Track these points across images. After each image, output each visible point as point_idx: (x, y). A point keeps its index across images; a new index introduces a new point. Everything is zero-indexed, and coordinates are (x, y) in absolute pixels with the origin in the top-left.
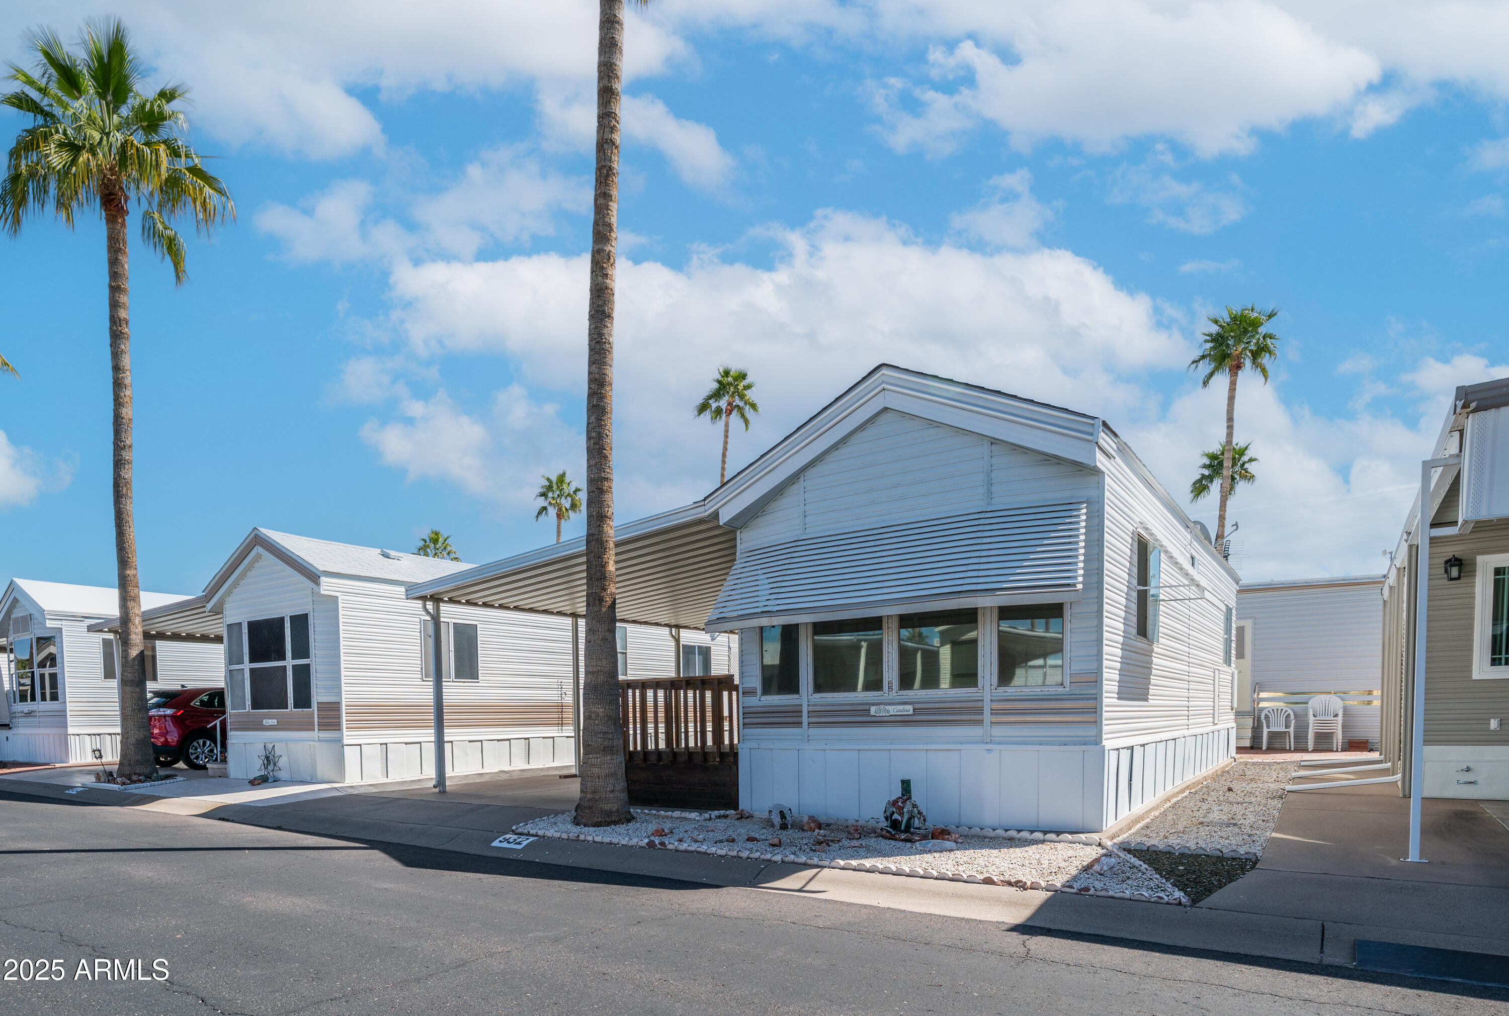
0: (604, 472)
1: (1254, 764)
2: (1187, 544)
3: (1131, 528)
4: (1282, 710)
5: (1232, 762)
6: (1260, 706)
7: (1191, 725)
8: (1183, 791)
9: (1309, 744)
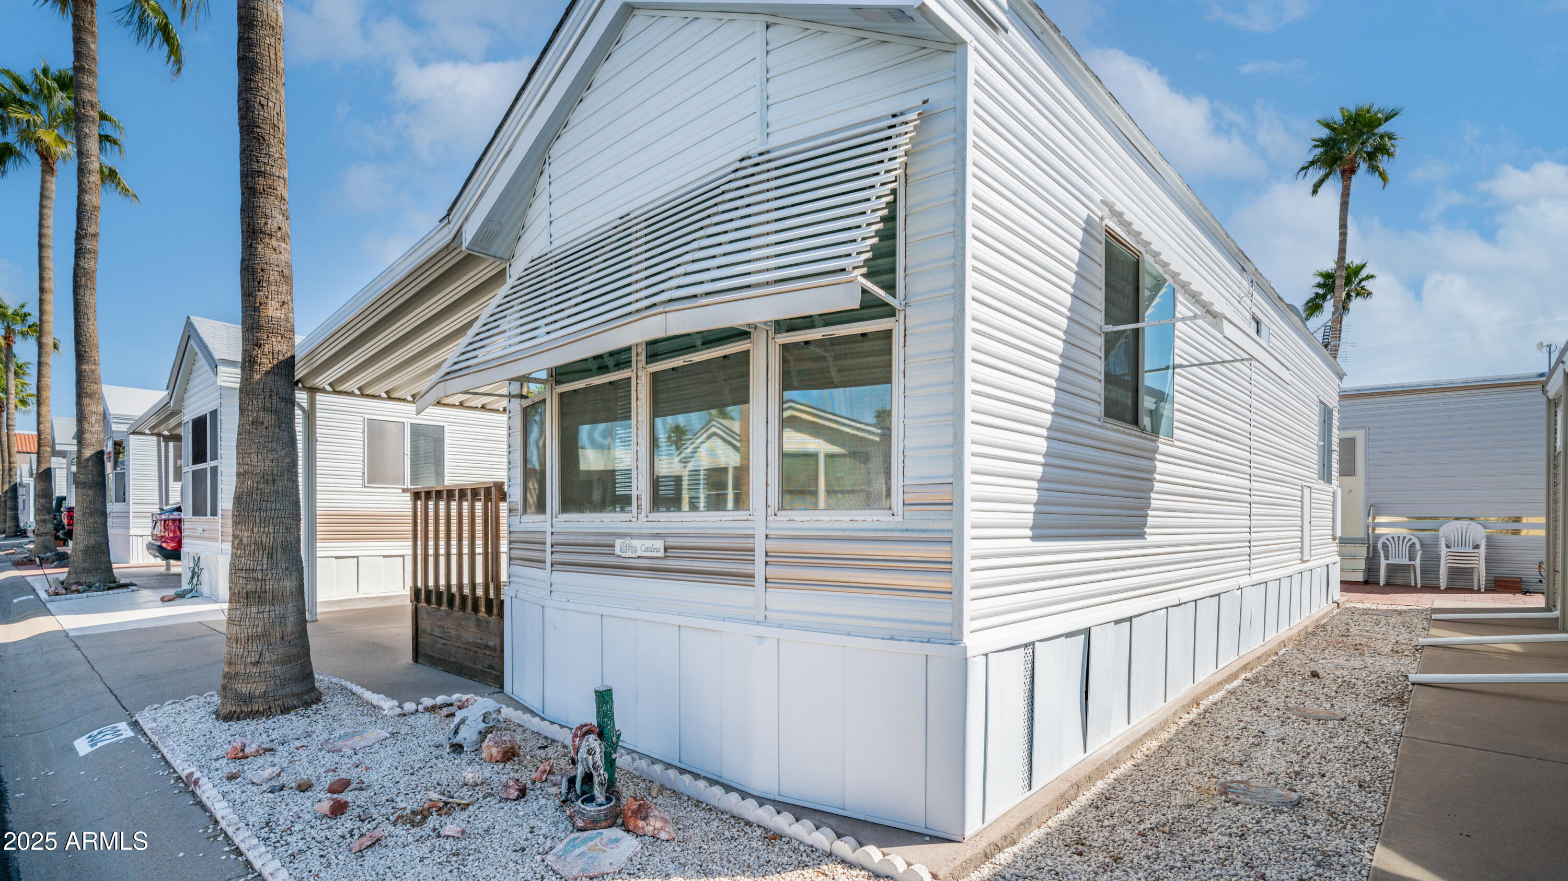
0: (258, 162)
1: (1365, 612)
2: (1242, 295)
3: (1084, 212)
4: (1404, 538)
5: (1333, 609)
6: (1376, 532)
7: (1254, 568)
8: (1235, 676)
9: (1441, 580)
